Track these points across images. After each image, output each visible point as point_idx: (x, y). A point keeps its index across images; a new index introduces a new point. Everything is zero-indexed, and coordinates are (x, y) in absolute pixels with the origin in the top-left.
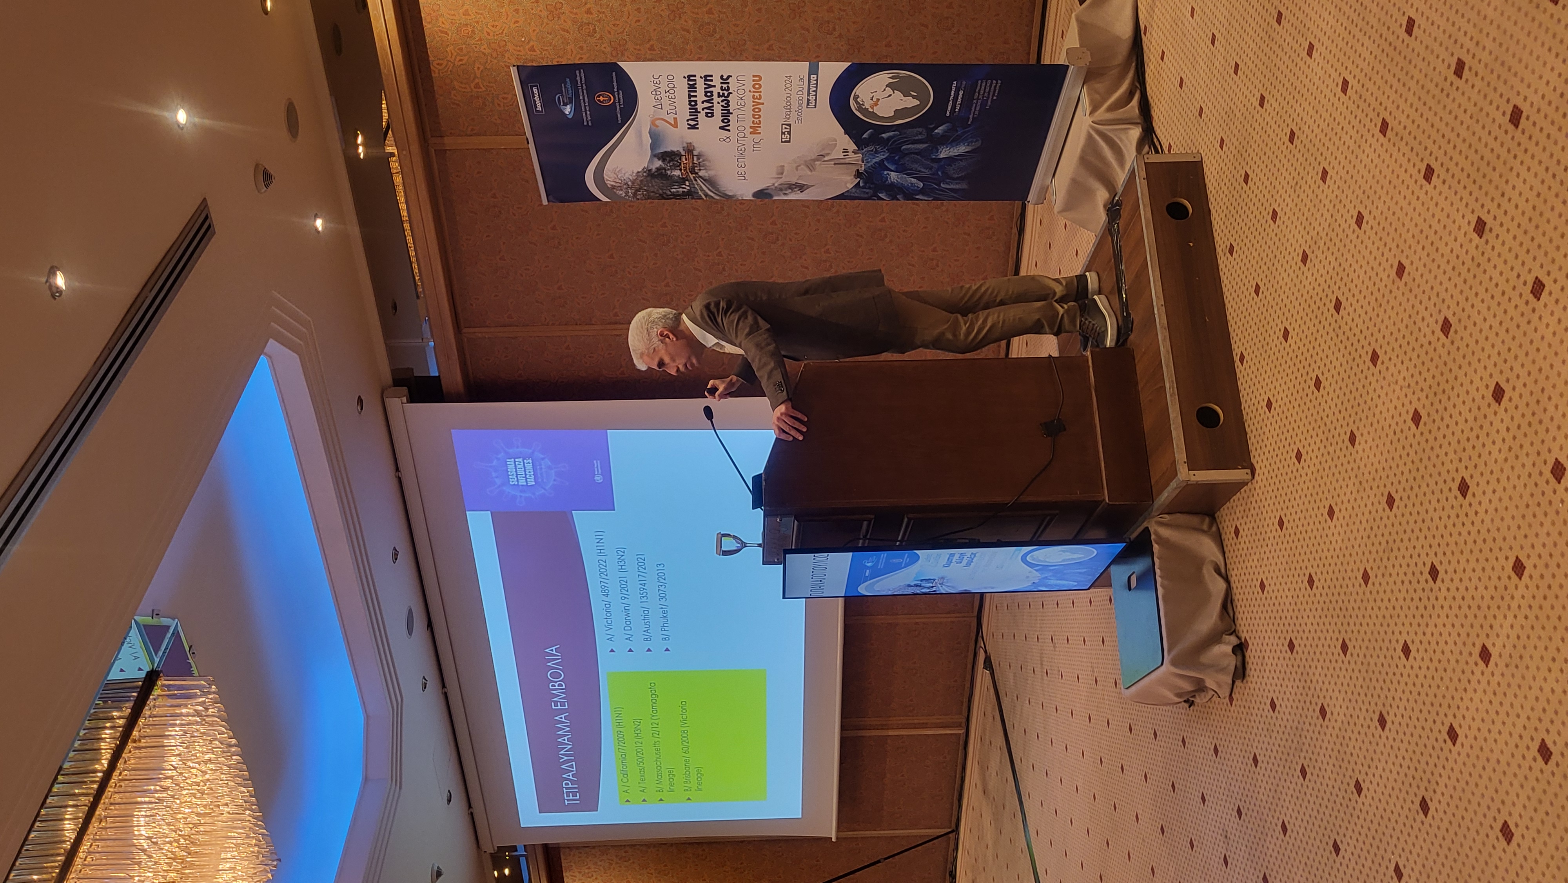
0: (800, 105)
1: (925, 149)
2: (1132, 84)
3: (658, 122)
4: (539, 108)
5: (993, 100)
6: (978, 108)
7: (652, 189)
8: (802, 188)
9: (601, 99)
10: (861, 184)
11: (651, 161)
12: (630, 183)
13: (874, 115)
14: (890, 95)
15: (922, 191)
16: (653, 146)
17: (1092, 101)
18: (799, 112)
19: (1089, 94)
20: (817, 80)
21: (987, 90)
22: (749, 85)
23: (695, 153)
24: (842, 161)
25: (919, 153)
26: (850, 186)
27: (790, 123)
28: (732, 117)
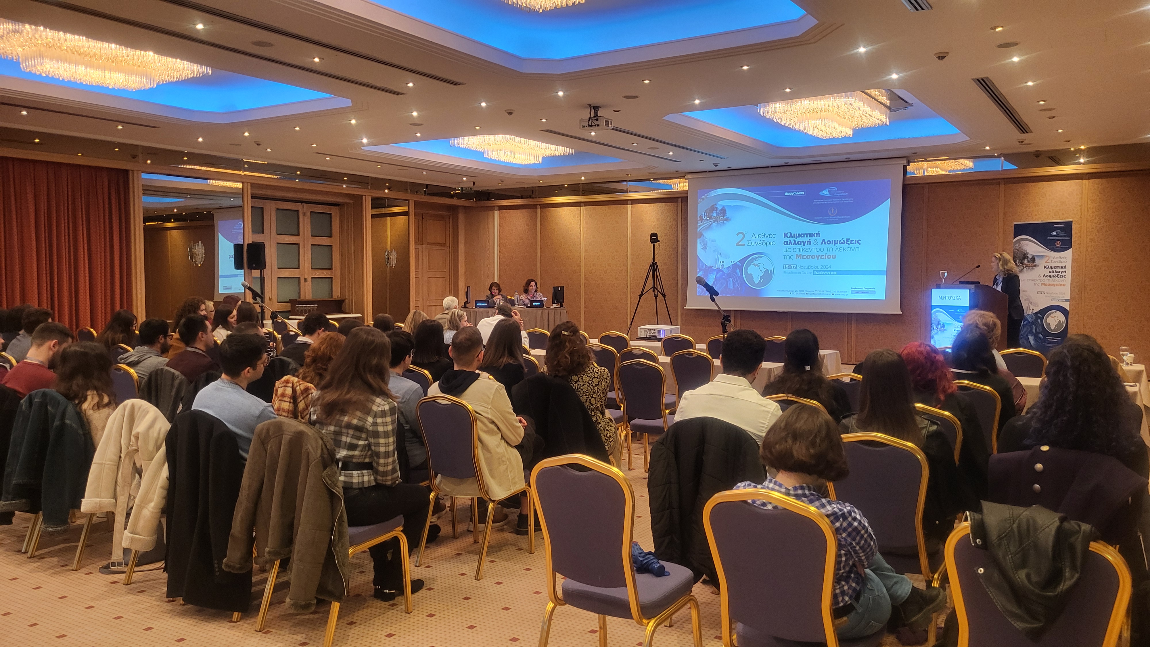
0: (1053, 297)
1: (1033, 332)
3: (1048, 258)
4: (1055, 226)
7: (1019, 254)
9: (1058, 243)
11: (1031, 255)
12: (1022, 248)
13: (1048, 317)
14: (1055, 321)
16: (1037, 256)
18: (1051, 297)
20: (1062, 301)
22: (1061, 283)
23: (1034, 267)
24: (1029, 309)
25: (1031, 330)
27: (1046, 294)
28: (1049, 278)
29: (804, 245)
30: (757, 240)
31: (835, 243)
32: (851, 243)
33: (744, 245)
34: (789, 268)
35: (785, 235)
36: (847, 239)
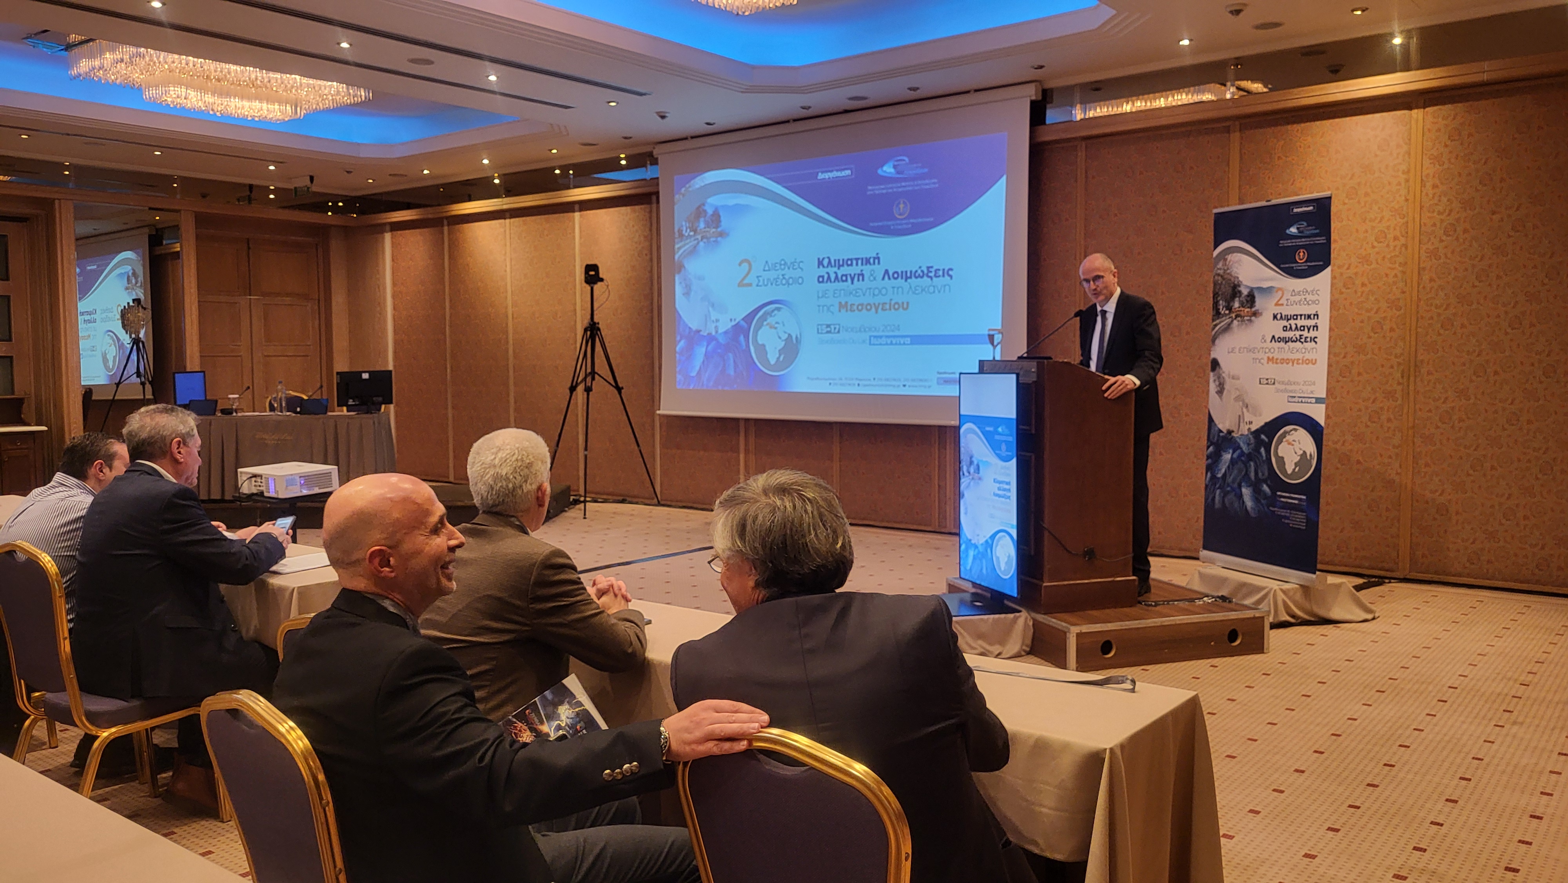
0: (1291, 391)
1: (1249, 478)
2: (1301, 618)
3: (1280, 293)
4: (1295, 210)
5: (1288, 524)
6: (1283, 514)
7: (1223, 286)
8: (1220, 392)
9: (1301, 254)
10: (1221, 434)
11: (1247, 287)
12: (1228, 271)
13: (1280, 441)
14: (1296, 453)
15: (1213, 477)
16: (1259, 289)
17: (1288, 590)
18: (1286, 391)
19: (1293, 589)
20: (1311, 403)
21: (1298, 520)
22: (1308, 356)
23: (1253, 318)
24: (1242, 421)
25: (1247, 474)
26: (1220, 426)
27: (1277, 385)
28: (1282, 344)
29: (852, 283)
30: (772, 275)
31: (907, 276)
32: (936, 276)
33: (750, 285)
34: (828, 332)
35: (820, 263)
36: (928, 268)
